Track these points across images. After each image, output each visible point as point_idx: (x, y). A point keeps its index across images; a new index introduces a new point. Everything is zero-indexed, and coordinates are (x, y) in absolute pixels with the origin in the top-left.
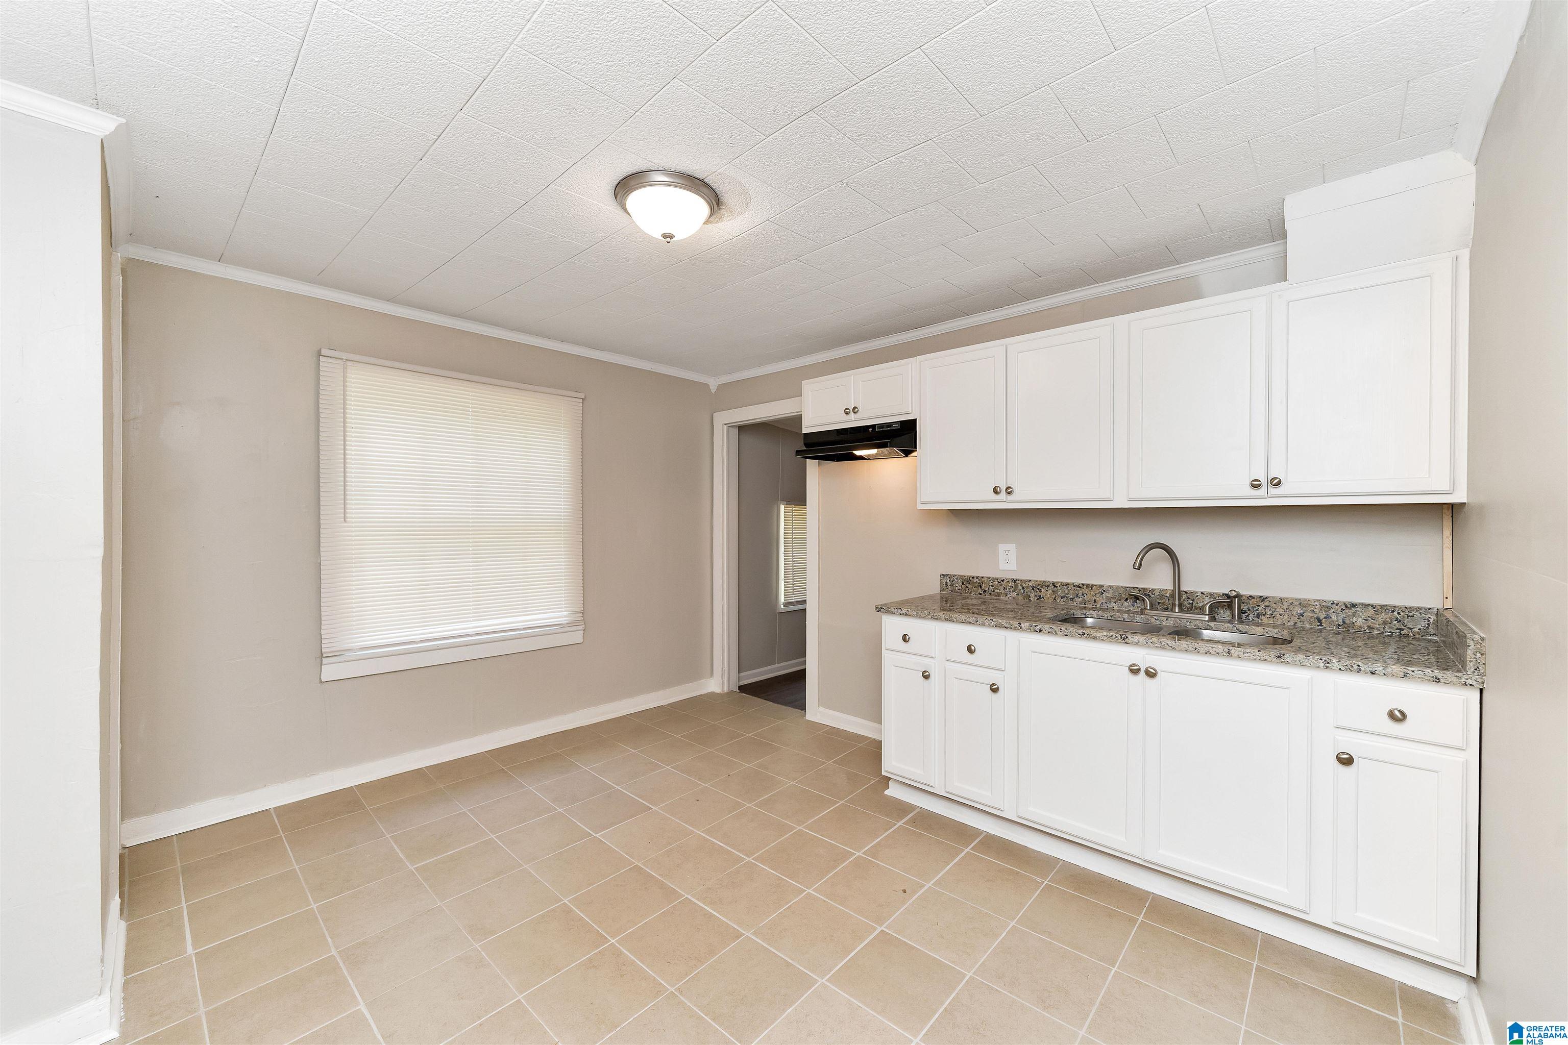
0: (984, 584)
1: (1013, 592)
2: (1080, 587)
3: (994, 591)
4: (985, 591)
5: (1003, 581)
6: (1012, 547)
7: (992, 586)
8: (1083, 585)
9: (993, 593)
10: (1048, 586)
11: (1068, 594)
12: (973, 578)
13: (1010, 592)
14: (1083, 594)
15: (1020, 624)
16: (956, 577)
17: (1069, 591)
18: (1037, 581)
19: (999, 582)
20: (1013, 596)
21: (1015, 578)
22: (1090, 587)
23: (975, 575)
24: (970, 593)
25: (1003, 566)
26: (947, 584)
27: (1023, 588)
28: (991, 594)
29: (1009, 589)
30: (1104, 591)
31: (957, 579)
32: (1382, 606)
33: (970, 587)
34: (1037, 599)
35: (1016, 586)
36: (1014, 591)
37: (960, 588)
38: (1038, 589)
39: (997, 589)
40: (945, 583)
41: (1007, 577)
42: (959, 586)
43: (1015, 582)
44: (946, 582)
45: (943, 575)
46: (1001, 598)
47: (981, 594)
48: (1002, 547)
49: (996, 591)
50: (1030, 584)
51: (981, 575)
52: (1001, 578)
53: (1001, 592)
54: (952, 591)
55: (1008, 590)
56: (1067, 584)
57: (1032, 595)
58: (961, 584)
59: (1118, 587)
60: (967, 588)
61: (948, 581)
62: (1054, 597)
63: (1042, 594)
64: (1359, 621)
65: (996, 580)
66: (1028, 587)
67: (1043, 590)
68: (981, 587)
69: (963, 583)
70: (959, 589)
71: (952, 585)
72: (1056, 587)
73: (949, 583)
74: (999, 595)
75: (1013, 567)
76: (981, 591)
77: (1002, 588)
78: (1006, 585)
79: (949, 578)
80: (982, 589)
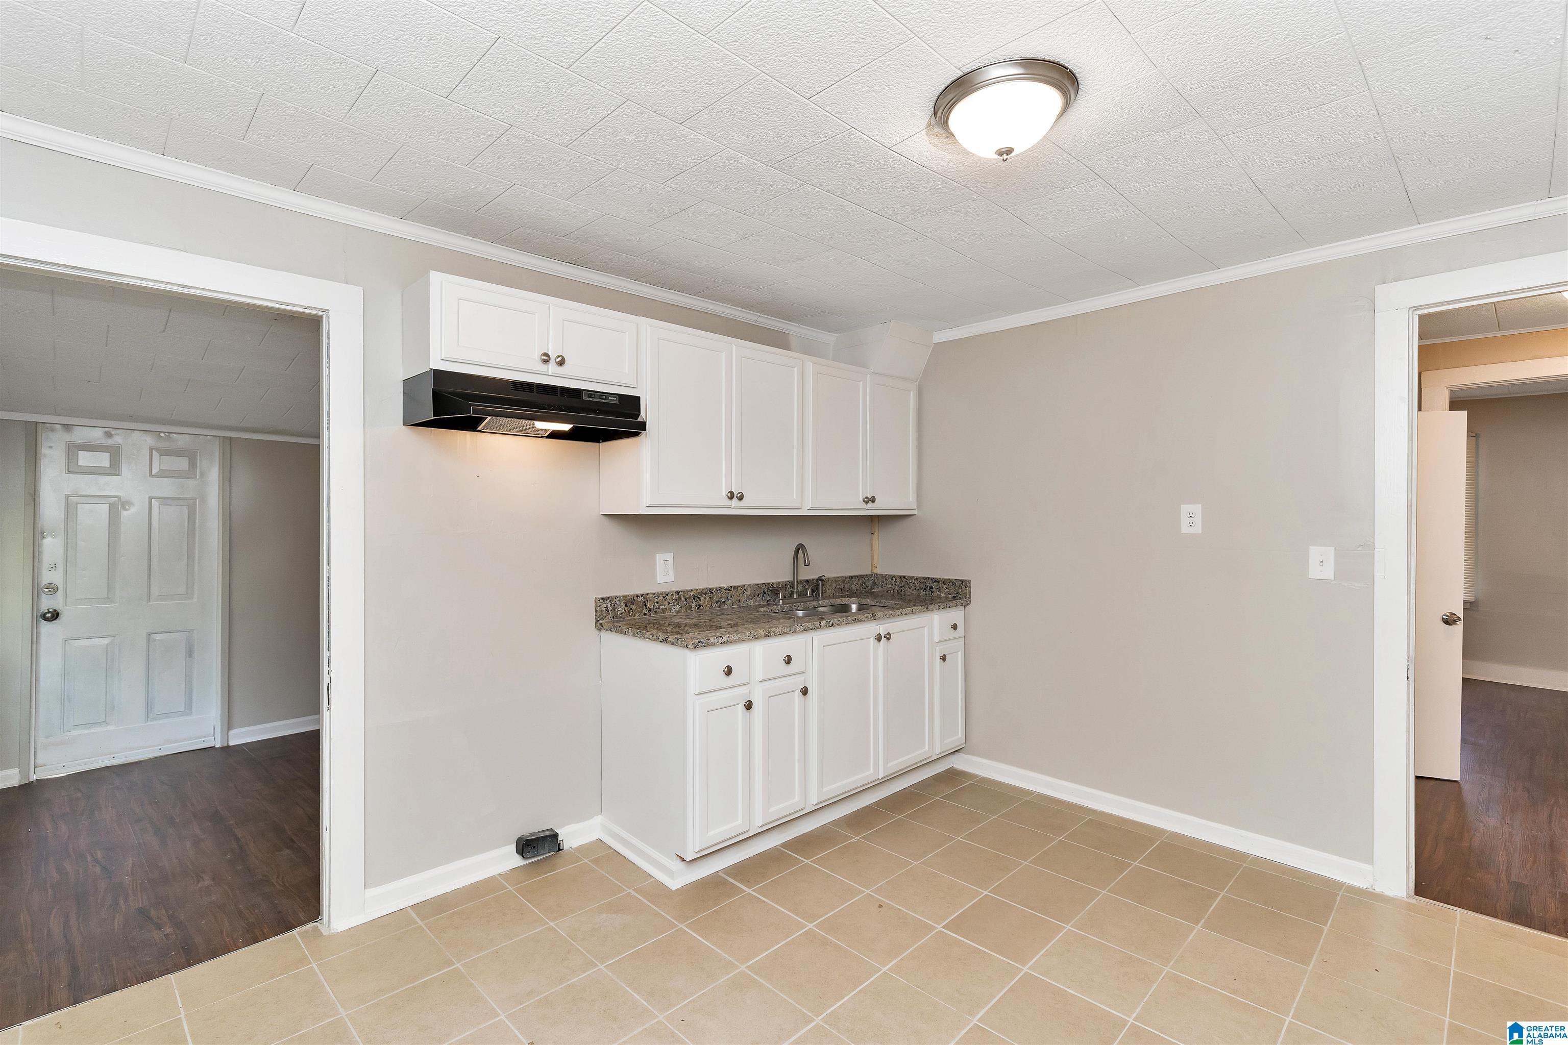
0: (648, 602)
1: (676, 605)
2: (729, 590)
3: (659, 608)
4: (650, 610)
5: (667, 595)
6: (670, 556)
7: (657, 603)
8: (731, 587)
9: (658, 611)
10: (706, 593)
11: (721, 598)
12: (637, 596)
13: (674, 606)
14: (731, 596)
15: (820, 623)
16: (618, 599)
17: (721, 595)
18: (697, 590)
19: (664, 597)
20: (677, 610)
21: (678, 589)
22: (736, 588)
23: (639, 592)
24: (635, 616)
25: (660, 578)
26: (607, 610)
27: (686, 599)
28: (656, 612)
29: (673, 603)
30: (745, 590)
31: (619, 600)
32: (860, 576)
33: (634, 607)
34: (698, 608)
35: (680, 598)
36: (678, 604)
37: (623, 611)
38: (698, 598)
39: (662, 605)
40: (605, 609)
41: (671, 590)
42: (621, 609)
43: (678, 594)
44: (607, 607)
45: (603, 599)
46: (666, 614)
47: (645, 614)
48: (660, 558)
49: (661, 607)
50: (692, 594)
51: (645, 592)
52: (666, 592)
53: (666, 608)
54: (613, 618)
56: (720, 589)
57: (693, 605)
58: (623, 607)
59: (753, 585)
60: (631, 609)
61: (609, 605)
62: (710, 603)
63: (701, 602)
64: (853, 587)
65: (661, 596)
66: (690, 598)
67: (702, 598)
68: (646, 606)
69: (626, 605)
70: (622, 614)
71: (613, 609)
72: (712, 593)
73: (610, 608)
74: (664, 611)
75: (671, 578)
76: (645, 611)
77: (666, 603)
78: (670, 598)
79: (610, 601)
80: (647, 608)
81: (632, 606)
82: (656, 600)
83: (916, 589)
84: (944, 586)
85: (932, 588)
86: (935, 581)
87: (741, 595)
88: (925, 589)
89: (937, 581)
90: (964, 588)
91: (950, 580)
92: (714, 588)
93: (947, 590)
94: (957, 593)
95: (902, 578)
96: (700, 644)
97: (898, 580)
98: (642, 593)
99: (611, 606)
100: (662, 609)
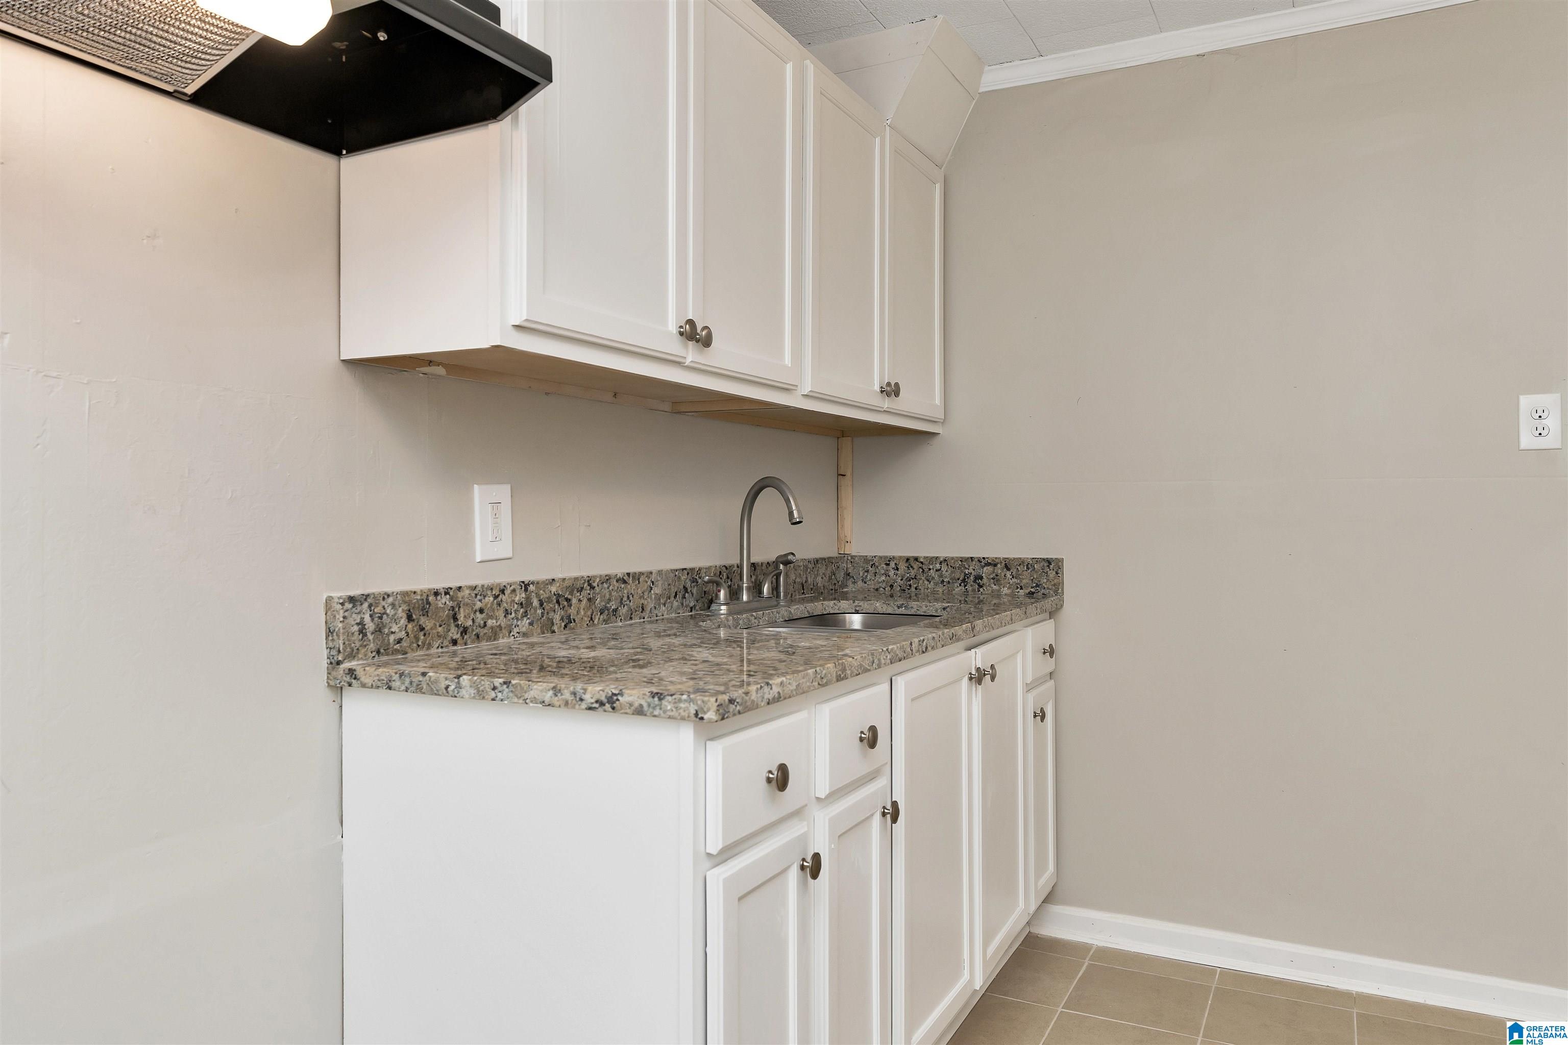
0: (462, 610)
1: (523, 617)
2: (625, 582)
3: (485, 625)
4: (465, 631)
5: (503, 591)
6: (502, 493)
7: (481, 611)
8: (628, 574)
9: (482, 632)
10: (582, 588)
11: (610, 600)
12: (436, 594)
13: (517, 619)
14: (628, 597)
16: (391, 600)
17: (610, 594)
18: (563, 580)
19: (496, 597)
20: (524, 629)
21: (526, 579)
22: (636, 577)
23: (440, 584)
24: (430, 647)
25: (484, 549)
26: (362, 632)
27: (541, 604)
28: (478, 636)
29: (516, 611)
30: (653, 583)
31: (393, 605)
33: (428, 623)
34: (565, 626)
35: (529, 600)
36: (525, 614)
37: (403, 634)
38: (566, 599)
39: (491, 618)
40: (356, 628)
41: (510, 580)
42: (398, 628)
43: (526, 590)
44: (361, 624)
45: (352, 599)
46: (503, 640)
47: (455, 642)
48: (480, 497)
49: (490, 623)
50: (554, 589)
51: (454, 584)
52: (499, 584)
53: (500, 626)
54: (378, 652)
55: (513, 615)
56: (607, 579)
57: (557, 618)
58: (403, 621)
59: (667, 572)
60: (422, 629)
61: (367, 618)
62: (589, 613)
63: (572, 611)
65: (489, 593)
66: (549, 600)
67: (574, 601)
68: (455, 619)
69: (410, 618)
70: (399, 641)
71: (379, 630)
72: (593, 588)
73: (370, 626)
74: (495, 632)
75: (504, 549)
76: (454, 634)
77: (500, 613)
78: (509, 600)
79: (370, 606)
80: (457, 626)
81: (423, 621)
82: (479, 605)
83: (943, 581)
84: (1008, 574)
85: (981, 578)
86: (988, 564)
87: (646, 594)
88: (964, 581)
89: (993, 564)
90: (1052, 574)
91: (1021, 562)
92: (595, 577)
93: (1014, 580)
94: (1037, 586)
95: (912, 561)
96: (732, 707)
97: (903, 566)
98: (447, 585)
99: (373, 620)
100: (492, 628)
